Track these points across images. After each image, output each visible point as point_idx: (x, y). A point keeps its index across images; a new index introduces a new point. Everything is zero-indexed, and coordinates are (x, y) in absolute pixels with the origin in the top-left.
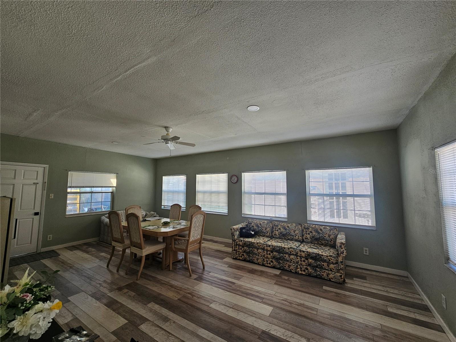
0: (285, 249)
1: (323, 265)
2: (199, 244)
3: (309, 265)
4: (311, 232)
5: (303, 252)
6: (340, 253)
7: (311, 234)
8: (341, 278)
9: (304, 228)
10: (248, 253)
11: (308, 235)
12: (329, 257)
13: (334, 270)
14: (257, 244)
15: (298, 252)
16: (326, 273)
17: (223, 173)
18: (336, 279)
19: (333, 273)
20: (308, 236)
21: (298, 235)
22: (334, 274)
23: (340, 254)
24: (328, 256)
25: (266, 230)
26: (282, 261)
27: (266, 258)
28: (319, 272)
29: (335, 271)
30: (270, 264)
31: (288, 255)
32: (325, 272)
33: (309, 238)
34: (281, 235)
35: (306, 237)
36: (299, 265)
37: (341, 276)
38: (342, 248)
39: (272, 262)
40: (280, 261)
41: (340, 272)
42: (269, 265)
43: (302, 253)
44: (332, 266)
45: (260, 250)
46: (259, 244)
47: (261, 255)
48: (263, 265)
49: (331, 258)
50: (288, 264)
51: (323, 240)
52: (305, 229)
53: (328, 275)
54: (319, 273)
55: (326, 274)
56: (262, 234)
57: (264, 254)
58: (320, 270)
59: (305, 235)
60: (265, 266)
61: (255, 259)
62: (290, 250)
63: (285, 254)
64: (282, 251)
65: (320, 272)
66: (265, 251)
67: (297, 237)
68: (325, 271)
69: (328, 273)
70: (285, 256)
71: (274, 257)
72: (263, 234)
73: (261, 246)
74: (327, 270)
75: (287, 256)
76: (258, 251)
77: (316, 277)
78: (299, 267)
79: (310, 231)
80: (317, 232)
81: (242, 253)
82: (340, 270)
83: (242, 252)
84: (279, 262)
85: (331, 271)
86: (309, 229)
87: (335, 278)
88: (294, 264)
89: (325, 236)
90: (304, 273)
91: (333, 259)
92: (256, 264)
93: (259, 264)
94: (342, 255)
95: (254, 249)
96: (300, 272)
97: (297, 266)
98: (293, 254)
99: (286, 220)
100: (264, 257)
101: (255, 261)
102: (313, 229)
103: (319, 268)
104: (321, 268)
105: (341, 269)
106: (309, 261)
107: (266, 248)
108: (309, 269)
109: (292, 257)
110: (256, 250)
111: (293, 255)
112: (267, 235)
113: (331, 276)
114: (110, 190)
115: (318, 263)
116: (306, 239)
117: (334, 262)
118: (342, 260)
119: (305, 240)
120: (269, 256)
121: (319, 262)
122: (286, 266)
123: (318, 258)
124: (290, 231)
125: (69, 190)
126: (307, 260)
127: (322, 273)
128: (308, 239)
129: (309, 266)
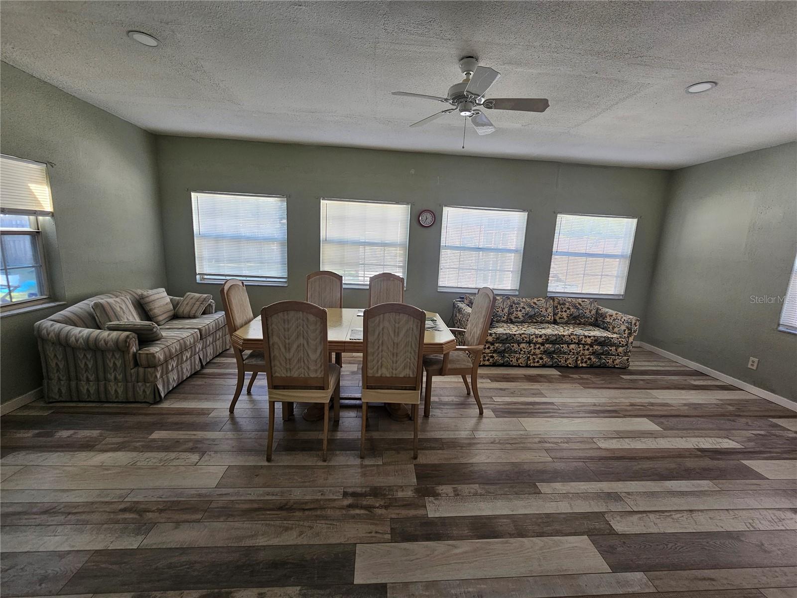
0: (564, 337)
1: (611, 350)
3: (594, 353)
8: (627, 362)
9: (559, 303)
10: (501, 353)
11: (564, 313)
14: (520, 335)
15: (582, 338)
16: (612, 359)
17: (397, 203)
21: (550, 314)
22: (621, 358)
26: (556, 354)
27: (532, 355)
28: (604, 359)
29: (622, 355)
30: (538, 362)
33: (565, 317)
34: (527, 316)
36: (581, 356)
39: (541, 358)
41: (627, 355)
42: (536, 364)
43: (587, 339)
44: (620, 349)
45: (522, 345)
46: (523, 336)
47: (524, 352)
48: (527, 366)
50: (565, 358)
51: (583, 318)
53: (614, 361)
54: (603, 361)
57: (530, 349)
58: (606, 357)
60: (530, 367)
61: (514, 360)
62: (572, 337)
63: (562, 344)
64: (560, 340)
66: (531, 345)
68: (612, 357)
70: (563, 347)
71: (545, 352)
73: (526, 338)
74: (614, 355)
75: (565, 346)
76: (519, 346)
77: (599, 367)
78: (579, 358)
80: (576, 307)
81: (490, 355)
83: (490, 353)
84: (553, 356)
85: (618, 355)
86: (565, 304)
87: (621, 363)
88: (573, 356)
89: (586, 313)
92: (515, 366)
93: (519, 366)
95: (512, 345)
96: (580, 365)
97: (577, 358)
99: (517, 293)
100: (528, 354)
101: (514, 362)
103: (604, 355)
106: (594, 348)
107: (535, 339)
108: (593, 358)
109: (572, 346)
110: (515, 345)
111: (575, 343)
113: (617, 362)
114: (27, 224)
119: (558, 321)
120: (538, 351)
121: (607, 347)
122: (562, 361)
124: (541, 310)
126: (592, 347)
127: (607, 361)
129: (593, 355)
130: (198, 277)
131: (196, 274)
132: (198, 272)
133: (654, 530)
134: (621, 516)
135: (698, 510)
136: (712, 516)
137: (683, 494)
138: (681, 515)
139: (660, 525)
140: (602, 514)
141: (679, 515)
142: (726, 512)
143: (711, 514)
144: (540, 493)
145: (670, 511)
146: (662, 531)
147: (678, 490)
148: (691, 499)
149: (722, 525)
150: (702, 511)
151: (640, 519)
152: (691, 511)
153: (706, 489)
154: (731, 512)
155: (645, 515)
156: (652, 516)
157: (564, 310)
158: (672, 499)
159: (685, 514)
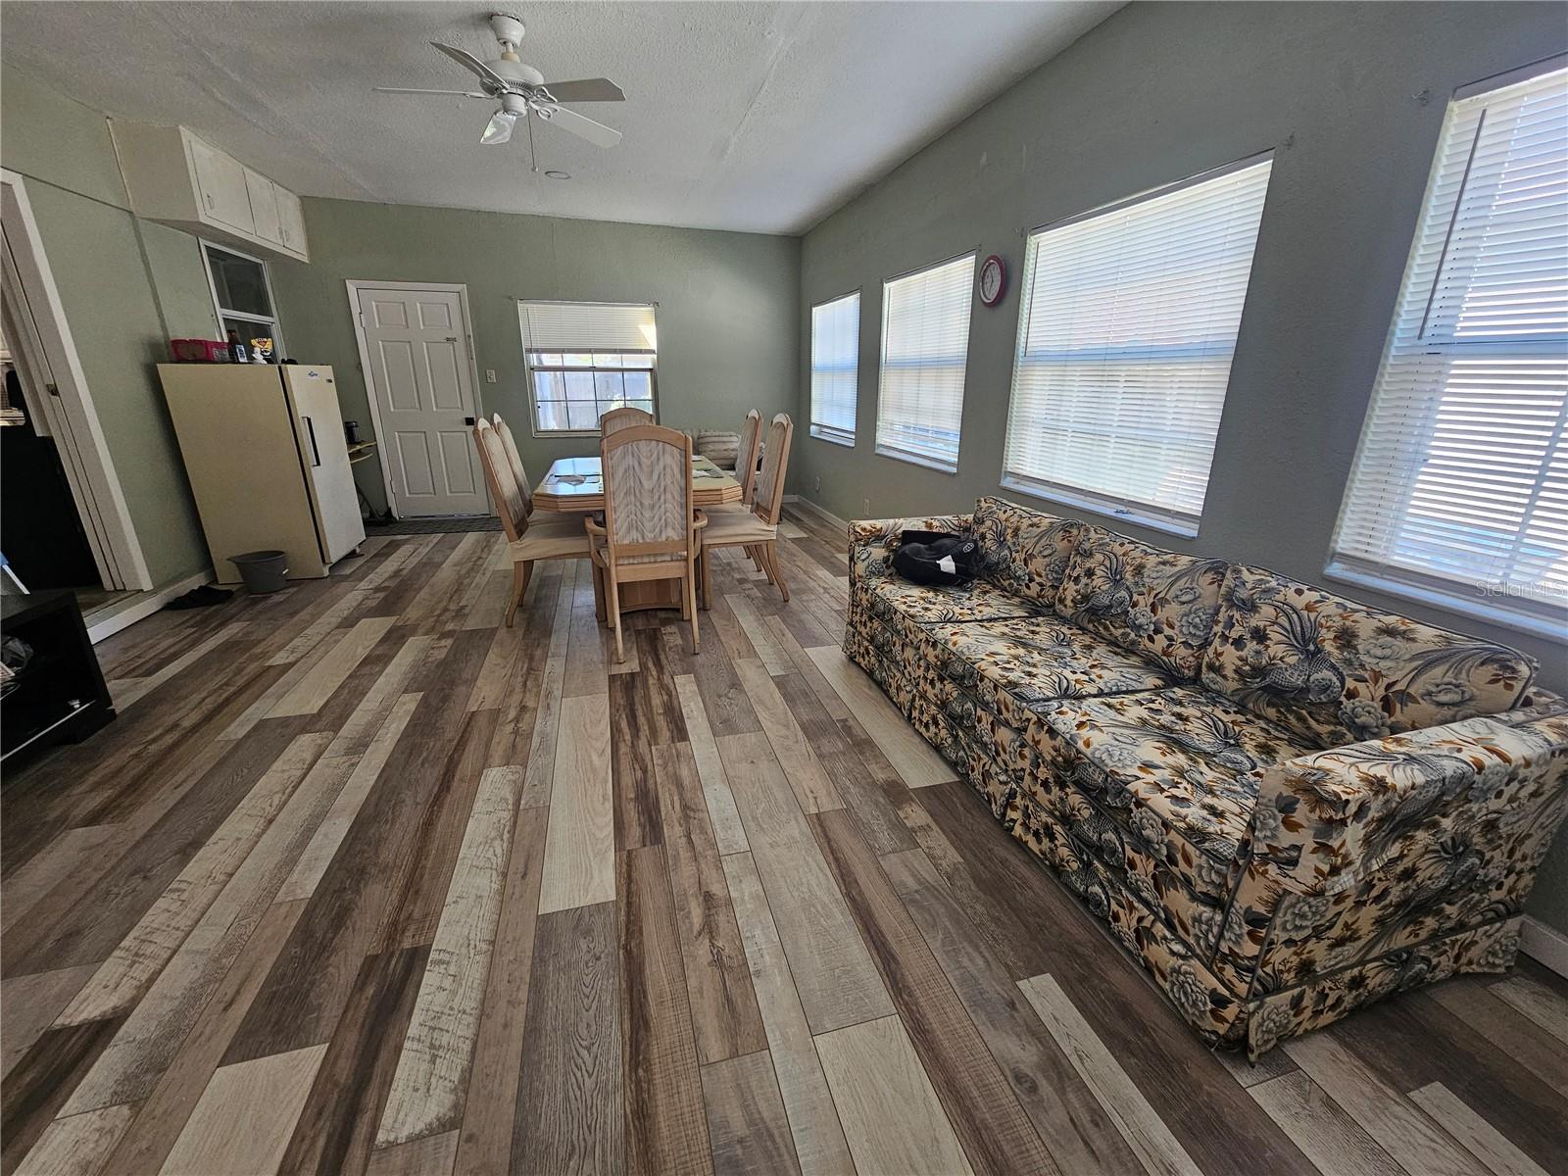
0: (981, 681)
1: (1132, 865)
2: (683, 564)
3: (1067, 820)
4: (1260, 636)
5: (1053, 733)
6: (1260, 848)
7: (1252, 646)
8: (1212, 1011)
9: (1229, 598)
11: (1229, 649)
12: (1179, 841)
13: (1187, 932)
15: (1028, 720)
16: (1136, 915)
18: (1185, 993)
19: (1178, 948)
20: (1230, 657)
22: (1183, 957)
23: (1265, 859)
24: (1177, 830)
25: (1026, 564)
26: (965, 734)
27: (920, 696)
28: (1103, 887)
29: (1191, 941)
30: (927, 726)
31: (991, 719)
32: (1132, 908)
33: (1229, 672)
35: (1218, 655)
36: (1024, 796)
37: (1220, 1002)
38: (1292, 826)
39: (935, 721)
40: (960, 733)
41: (1221, 970)
42: (923, 731)
43: (1044, 737)
44: (1179, 901)
46: (907, 622)
48: (910, 723)
49: (1190, 848)
50: (984, 765)
51: (1323, 716)
52: (1232, 605)
53: (1143, 935)
54: (1096, 889)
55: (1134, 923)
56: (1006, 583)
57: (917, 673)
58: (1109, 881)
59: (1217, 641)
60: (913, 728)
61: (893, 687)
62: (1003, 695)
63: (981, 708)
64: (971, 686)
65: (1106, 893)
66: (922, 662)
67: (1161, 642)
68: (1136, 904)
69: (1146, 923)
70: (980, 720)
71: (943, 705)
72: (1011, 585)
74: (1146, 903)
75: (986, 719)
77: (1080, 900)
78: (1018, 801)
79: (1253, 623)
80: (1306, 642)
82: (1224, 958)
84: (957, 735)
85: (1169, 924)
87: (1182, 986)
88: (1003, 778)
89: (1352, 695)
90: (1032, 844)
91: (1201, 867)
92: (895, 706)
94: (1272, 869)
96: (1018, 830)
97: (1014, 794)
98: (1006, 720)
99: (1190, 530)
101: (893, 692)
102: (1283, 620)
104: (1120, 870)
105: (1232, 958)
106: (1067, 794)
107: (923, 645)
108: (1060, 840)
109: (1003, 734)
111: (1008, 726)
112: (1027, 591)
113: (1158, 953)
114: (648, 361)
115: (1106, 831)
116: (1211, 667)
117: (1200, 887)
118: (1262, 910)
119: (1207, 676)
121: (1116, 831)
122: (977, 771)
123: (1109, 806)
124: (1136, 598)
125: (534, 359)
126: (1062, 789)
127: (1114, 907)
128: (1224, 677)
129: (1063, 824)
130: (813, 428)
131: (810, 423)
132: (814, 419)
133: (278, 765)
134: (320, 745)
135: (264, 831)
136: (241, 843)
137: (308, 832)
138: (274, 806)
139: (279, 775)
140: (336, 732)
141: (276, 802)
142: (229, 870)
143: (243, 846)
144: (405, 691)
145: (290, 796)
146: (269, 773)
147: (322, 830)
148: (291, 836)
149: (217, 847)
150: (259, 836)
151: (303, 761)
152: (271, 822)
153: (294, 877)
154: (222, 877)
155: (305, 767)
156: (299, 773)
157: (1234, 634)
158: (310, 811)
159: (272, 811)
